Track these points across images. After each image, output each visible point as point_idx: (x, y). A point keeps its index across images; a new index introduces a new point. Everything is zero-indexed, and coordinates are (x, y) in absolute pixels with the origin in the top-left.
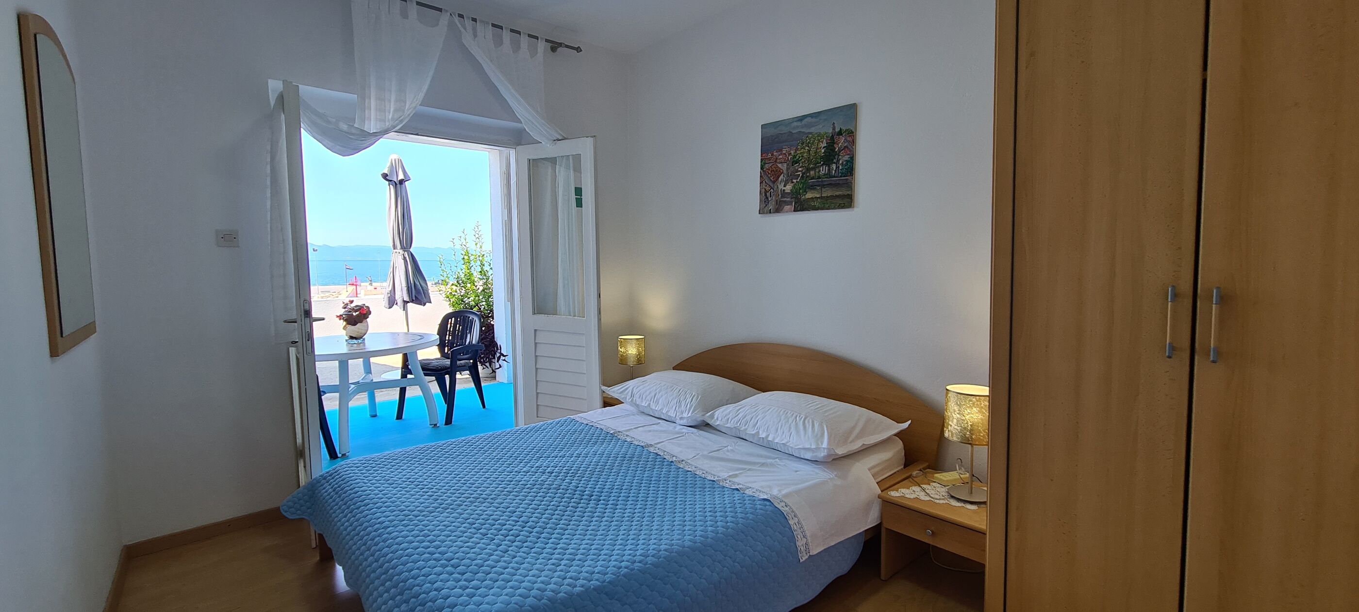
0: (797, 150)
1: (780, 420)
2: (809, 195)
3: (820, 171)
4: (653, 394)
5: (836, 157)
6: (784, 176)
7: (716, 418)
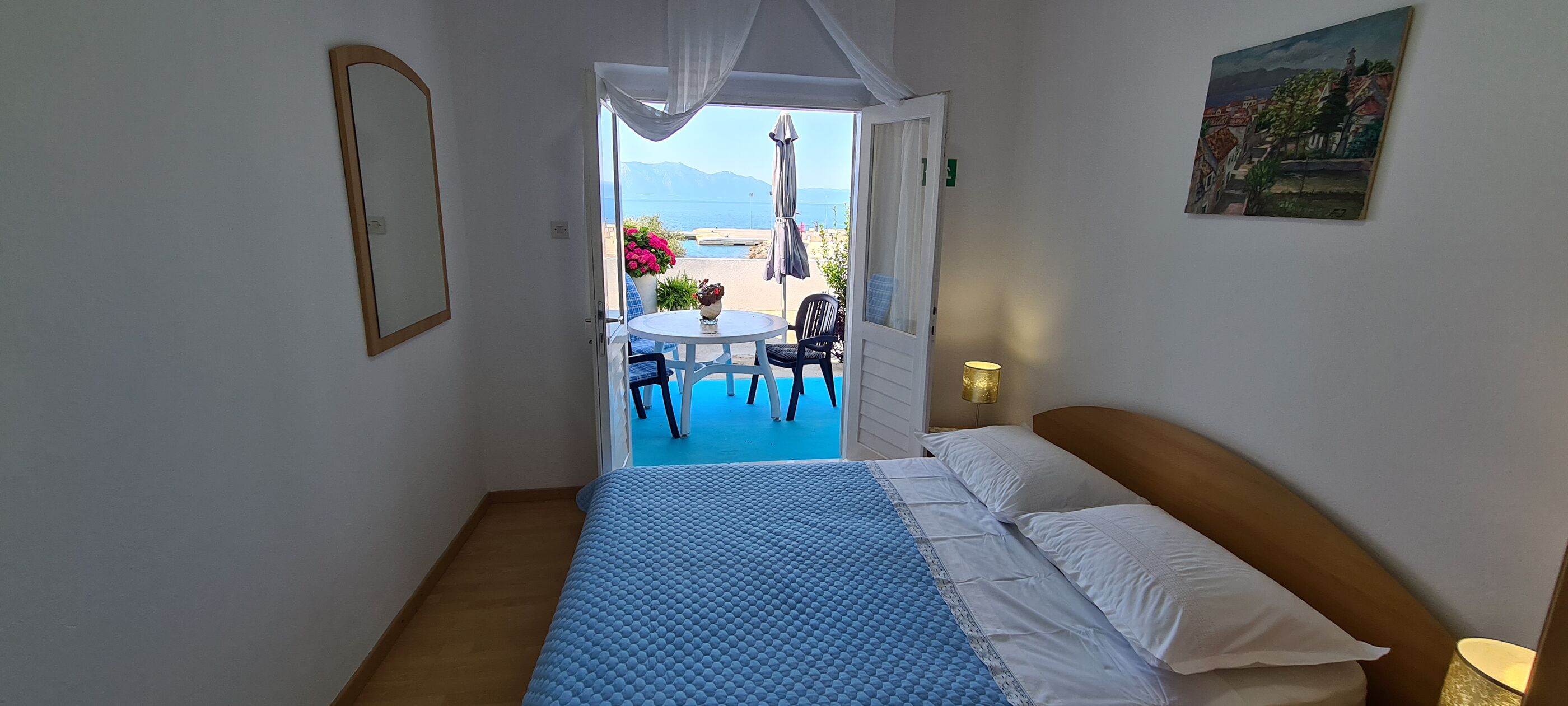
0: (1270, 102)
1: (1113, 571)
2: (1278, 188)
3: (1306, 144)
4: (968, 461)
5: (1346, 118)
6: (1237, 150)
7: (1030, 527)
